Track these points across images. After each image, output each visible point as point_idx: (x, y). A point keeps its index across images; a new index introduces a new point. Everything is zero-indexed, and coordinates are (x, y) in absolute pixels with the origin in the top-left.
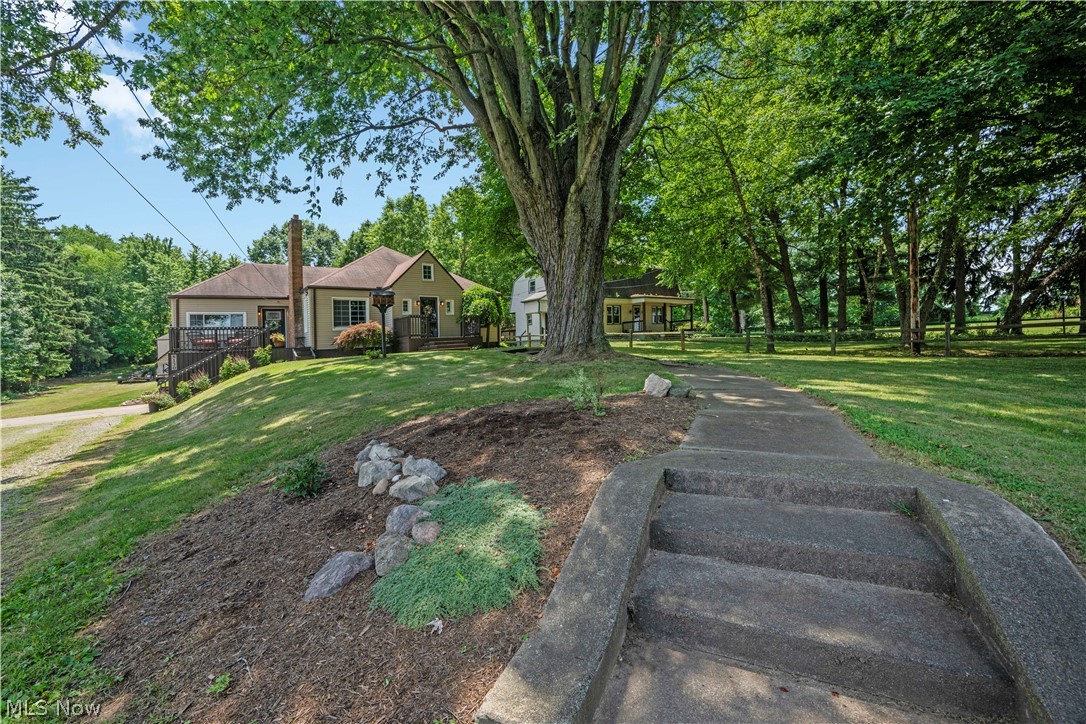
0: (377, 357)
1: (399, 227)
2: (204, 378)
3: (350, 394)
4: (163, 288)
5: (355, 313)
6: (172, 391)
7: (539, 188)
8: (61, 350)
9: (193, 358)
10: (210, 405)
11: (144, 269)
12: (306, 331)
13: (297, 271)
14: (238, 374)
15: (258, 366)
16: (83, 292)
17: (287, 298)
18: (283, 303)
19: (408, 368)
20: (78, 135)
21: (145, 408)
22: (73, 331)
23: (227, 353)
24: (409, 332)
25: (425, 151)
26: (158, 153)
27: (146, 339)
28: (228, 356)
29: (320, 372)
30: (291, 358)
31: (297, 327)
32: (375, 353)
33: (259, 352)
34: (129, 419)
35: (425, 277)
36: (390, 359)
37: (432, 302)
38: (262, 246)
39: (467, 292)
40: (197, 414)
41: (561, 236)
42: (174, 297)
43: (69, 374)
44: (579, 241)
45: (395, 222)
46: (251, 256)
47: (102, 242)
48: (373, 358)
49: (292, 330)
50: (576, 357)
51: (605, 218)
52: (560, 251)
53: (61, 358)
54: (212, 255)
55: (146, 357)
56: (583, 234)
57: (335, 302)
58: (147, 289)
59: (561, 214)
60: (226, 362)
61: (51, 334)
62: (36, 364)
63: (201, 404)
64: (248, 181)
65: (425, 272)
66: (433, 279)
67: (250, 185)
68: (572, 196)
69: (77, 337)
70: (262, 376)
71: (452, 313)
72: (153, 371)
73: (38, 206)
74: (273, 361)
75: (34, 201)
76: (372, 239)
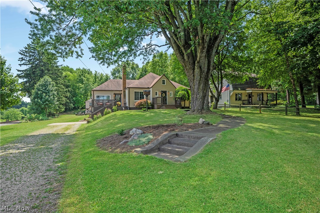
0: (145, 110)
1: (158, 64)
2: (100, 114)
3: (135, 120)
4: (87, 85)
5: (141, 96)
6: (92, 118)
7: (187, 62)
8: (62, 105)
9: (97, 109)
10: (102, 122)
11: (82, 79)
12: (127, 101)
13: (125, 82)
14: (108, 114)
15: (114, 112)
16: (67, 87)
17: (122, 91)
18: (121, 92)
19: (152, 114)
20: (78, 56)
21: (86, 122)
22: (65, 99)
23: (106, 107)
24: (157, 102)
25: (156, 51)
26: (93, 57)
27: (82, 101)
28: (106, 108)
29: (129, 114)
30: (122, 110)
31: (124, 100)
32: (144, 109)
33: (114, 108)
34: (83, 125)
35: (163, 84)
36: (148, 111)
37: (165, 92)
38: (115, 71)
39: (177, 88)
40: (100, 123)
41: (194, 76)
42: (93, 90)
43: (64, 112)
44: (199, 77)
45: (156, 62)
46: (112, 74)
47: (71, 71)
48: (144, 111)
49: (123, 101)
50: (197, 113)
51: (209, 69)
52: (193, 80)
53: (63, 107)
54: (100, 74)
55: (82, 107)
56: (200, 75)
57: (135, 92)
58: (83, 86)
59: (194, 69)
60: (105, 110)
61: (61, 100)
62: (58, 108)
63: (100, 121)
64: (112, 60)
65: (163, 82)
66: (165, 84)
67: (112, 61)
68: (196, 64)
69: (66, 100)
70: (114, 115)
71: (172, 96)
72: (84, 112)
73: (58, 61)
74: (117, 110)
75: (57, 60)
76: (149, 68)
